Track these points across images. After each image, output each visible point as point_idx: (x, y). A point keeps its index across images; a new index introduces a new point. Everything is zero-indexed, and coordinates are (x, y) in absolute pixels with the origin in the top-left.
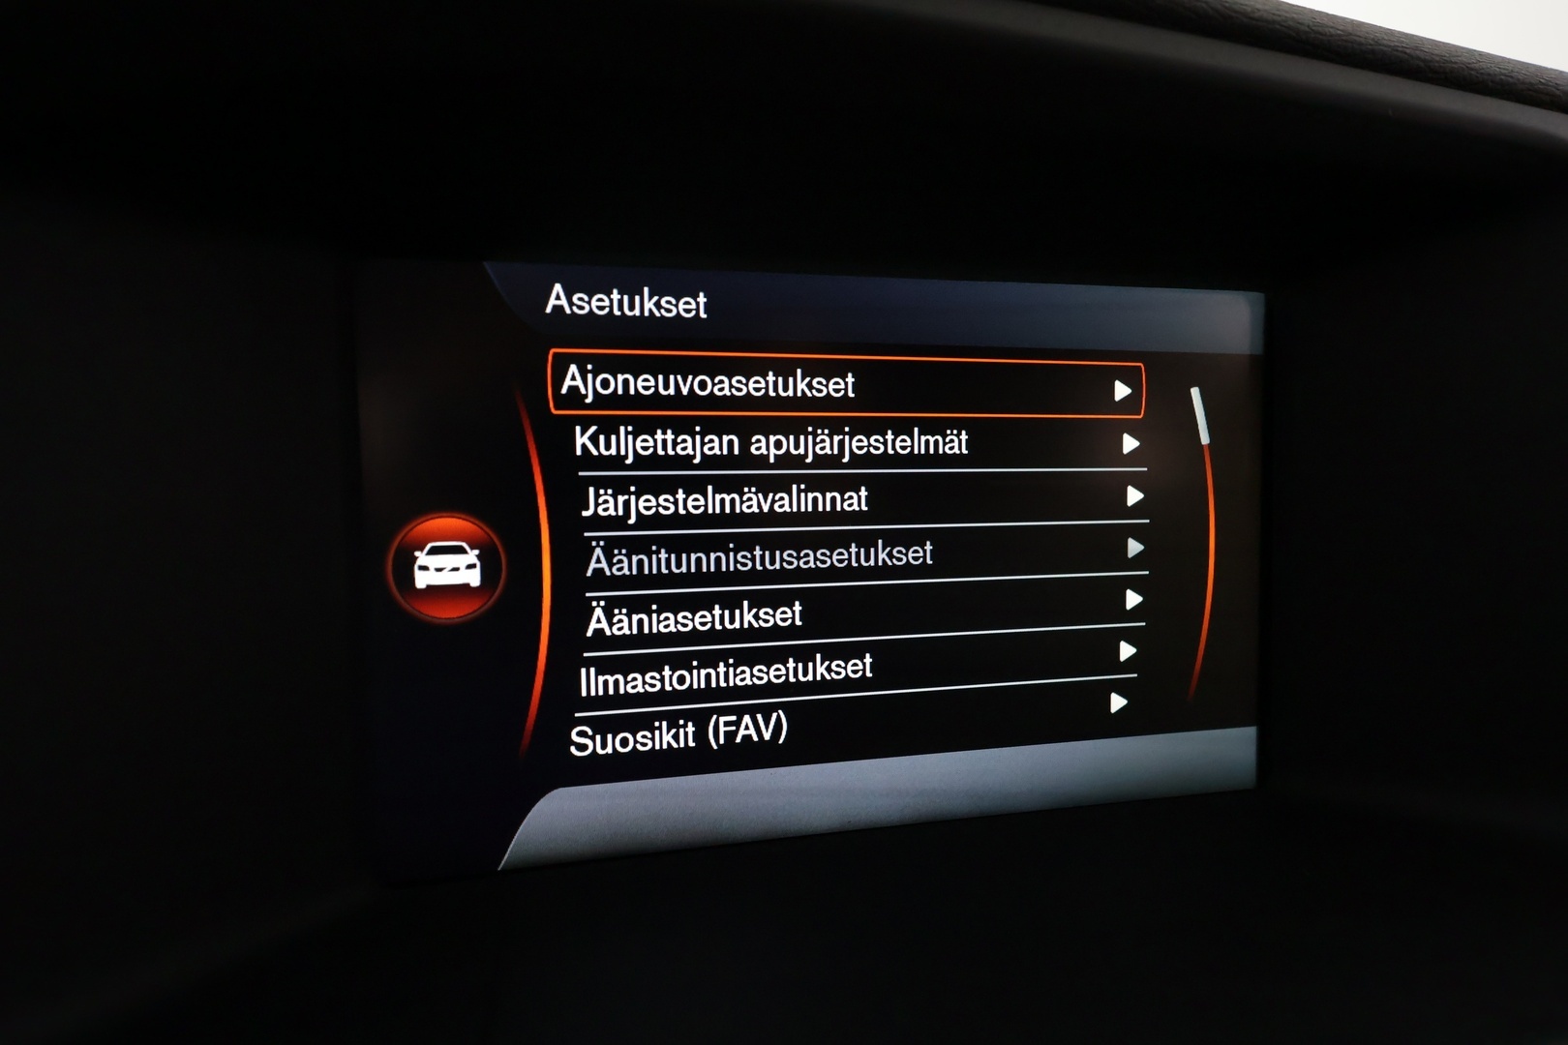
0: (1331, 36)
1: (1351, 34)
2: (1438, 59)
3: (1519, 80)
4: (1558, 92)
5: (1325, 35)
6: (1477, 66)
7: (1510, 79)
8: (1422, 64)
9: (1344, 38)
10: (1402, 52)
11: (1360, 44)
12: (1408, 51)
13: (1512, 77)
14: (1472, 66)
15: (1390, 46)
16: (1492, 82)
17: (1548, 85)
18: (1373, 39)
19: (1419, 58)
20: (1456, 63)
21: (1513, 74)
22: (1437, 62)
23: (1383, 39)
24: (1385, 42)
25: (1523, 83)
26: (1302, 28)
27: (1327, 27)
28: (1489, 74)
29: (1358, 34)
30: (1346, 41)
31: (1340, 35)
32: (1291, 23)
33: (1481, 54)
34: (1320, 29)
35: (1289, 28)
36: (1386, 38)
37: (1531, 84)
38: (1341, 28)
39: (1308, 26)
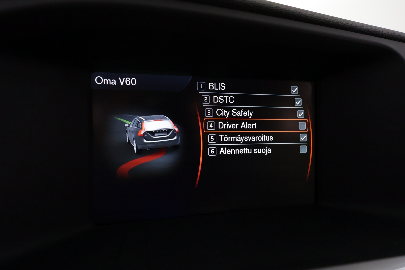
0: (326, 20)
1: (331, 20)
2: (353, 26)
3: (373, 31)
4: (383, 34)
5: (325, 20)
6: (363, 27)
7: (371, 31)
8: (349, 27)
9: (330, 21)
10: (344, 24)
11: (333, 22)
12: (345, 24)
13: (371, 30)
14: (361, 27)
15: (341, 23)
16: (367, 31)
17: (380, 32)
18: (337, 21)
19: (348, 26)
20: (357, 27)
21: (372, 29)
22: (353, 27)
23: (339, 21)
24: (340, 22)
25: (375, 32)
26: (319, 19)
27: (325, 18)
28: (366, 29)
29: (333, 20)
30: (330, 22)
31: (329, 20)
32: (316, 18)
33: (364, 24)
34: (323, 19)
35: (316, 19)
36: (340, 21)
37: (376, 32)
38: (329, 19)
39: (321, 18)
